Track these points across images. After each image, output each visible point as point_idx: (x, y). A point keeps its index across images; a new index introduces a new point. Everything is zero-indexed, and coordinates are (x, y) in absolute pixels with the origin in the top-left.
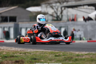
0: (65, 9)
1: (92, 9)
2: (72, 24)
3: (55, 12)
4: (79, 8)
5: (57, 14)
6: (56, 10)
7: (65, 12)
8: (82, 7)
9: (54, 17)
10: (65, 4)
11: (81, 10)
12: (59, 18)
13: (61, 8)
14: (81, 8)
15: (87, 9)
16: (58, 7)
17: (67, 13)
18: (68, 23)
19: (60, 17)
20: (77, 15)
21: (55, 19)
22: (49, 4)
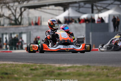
0: (25, 10)
1: (59, 10)
2: (35, 29)
3: (13, 13)
4: (43, 9)
5: (15, 16)
6: (14, 11)
7: (25, 14)
8: (47, 7)
9: (12, 20)
10: (25, 4)
11: (45, 10)
12: (18, 21)
13: (21, 9)
14: (46, 9)
15: (53, 9)
16: (16, 8)
17: (28, 15)
18: (30, 27)
19: (20, 20)
20: (41, 17)
21: (13, 22)
22: (5, 3)
